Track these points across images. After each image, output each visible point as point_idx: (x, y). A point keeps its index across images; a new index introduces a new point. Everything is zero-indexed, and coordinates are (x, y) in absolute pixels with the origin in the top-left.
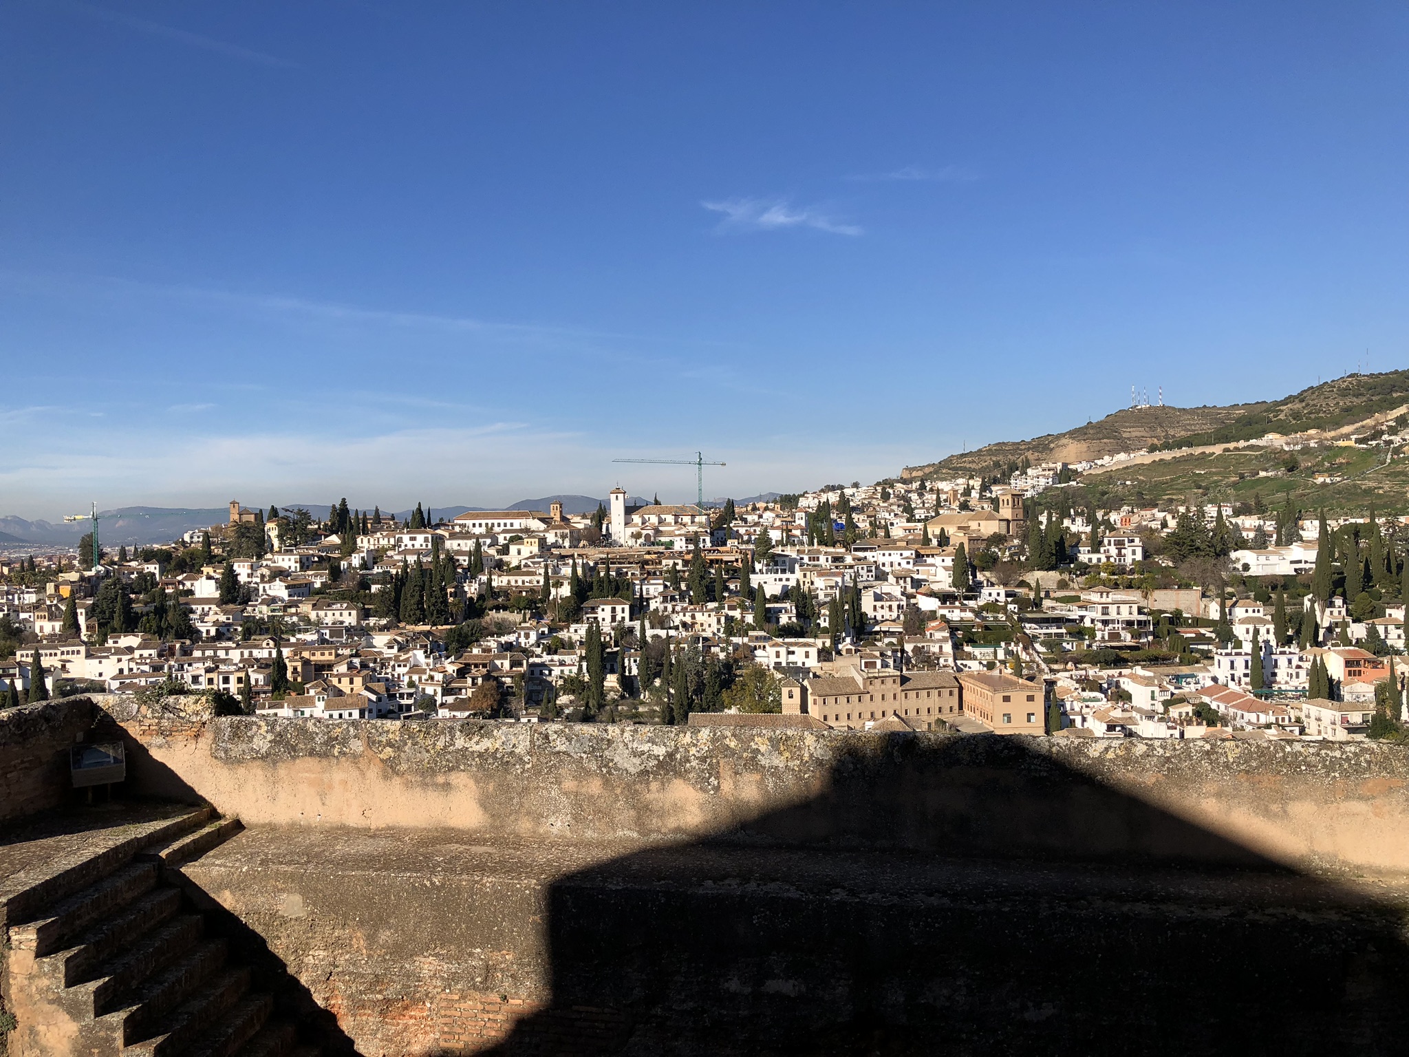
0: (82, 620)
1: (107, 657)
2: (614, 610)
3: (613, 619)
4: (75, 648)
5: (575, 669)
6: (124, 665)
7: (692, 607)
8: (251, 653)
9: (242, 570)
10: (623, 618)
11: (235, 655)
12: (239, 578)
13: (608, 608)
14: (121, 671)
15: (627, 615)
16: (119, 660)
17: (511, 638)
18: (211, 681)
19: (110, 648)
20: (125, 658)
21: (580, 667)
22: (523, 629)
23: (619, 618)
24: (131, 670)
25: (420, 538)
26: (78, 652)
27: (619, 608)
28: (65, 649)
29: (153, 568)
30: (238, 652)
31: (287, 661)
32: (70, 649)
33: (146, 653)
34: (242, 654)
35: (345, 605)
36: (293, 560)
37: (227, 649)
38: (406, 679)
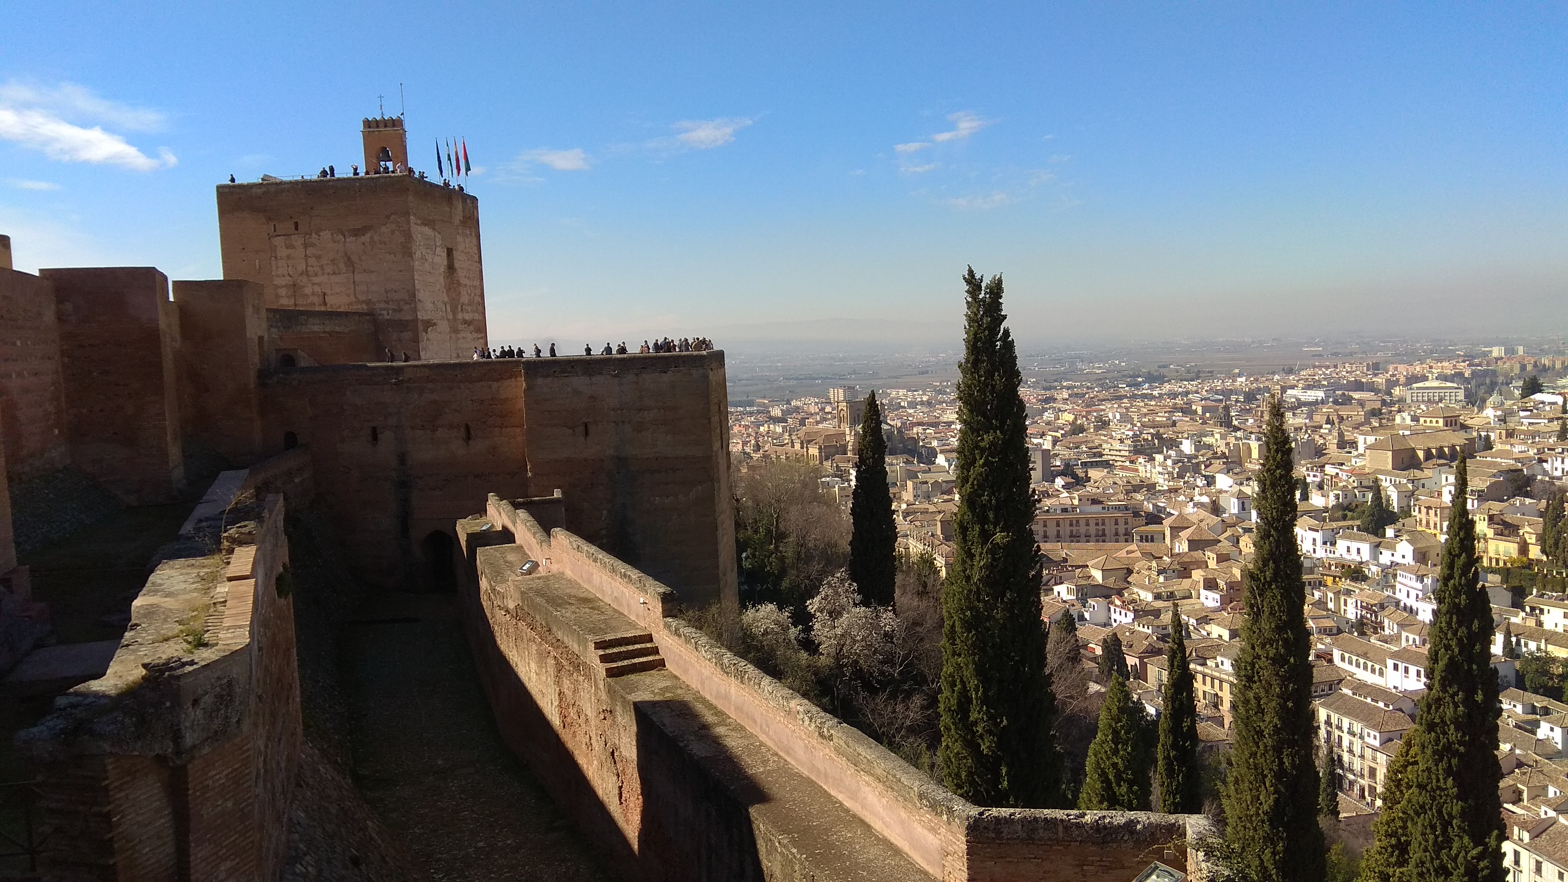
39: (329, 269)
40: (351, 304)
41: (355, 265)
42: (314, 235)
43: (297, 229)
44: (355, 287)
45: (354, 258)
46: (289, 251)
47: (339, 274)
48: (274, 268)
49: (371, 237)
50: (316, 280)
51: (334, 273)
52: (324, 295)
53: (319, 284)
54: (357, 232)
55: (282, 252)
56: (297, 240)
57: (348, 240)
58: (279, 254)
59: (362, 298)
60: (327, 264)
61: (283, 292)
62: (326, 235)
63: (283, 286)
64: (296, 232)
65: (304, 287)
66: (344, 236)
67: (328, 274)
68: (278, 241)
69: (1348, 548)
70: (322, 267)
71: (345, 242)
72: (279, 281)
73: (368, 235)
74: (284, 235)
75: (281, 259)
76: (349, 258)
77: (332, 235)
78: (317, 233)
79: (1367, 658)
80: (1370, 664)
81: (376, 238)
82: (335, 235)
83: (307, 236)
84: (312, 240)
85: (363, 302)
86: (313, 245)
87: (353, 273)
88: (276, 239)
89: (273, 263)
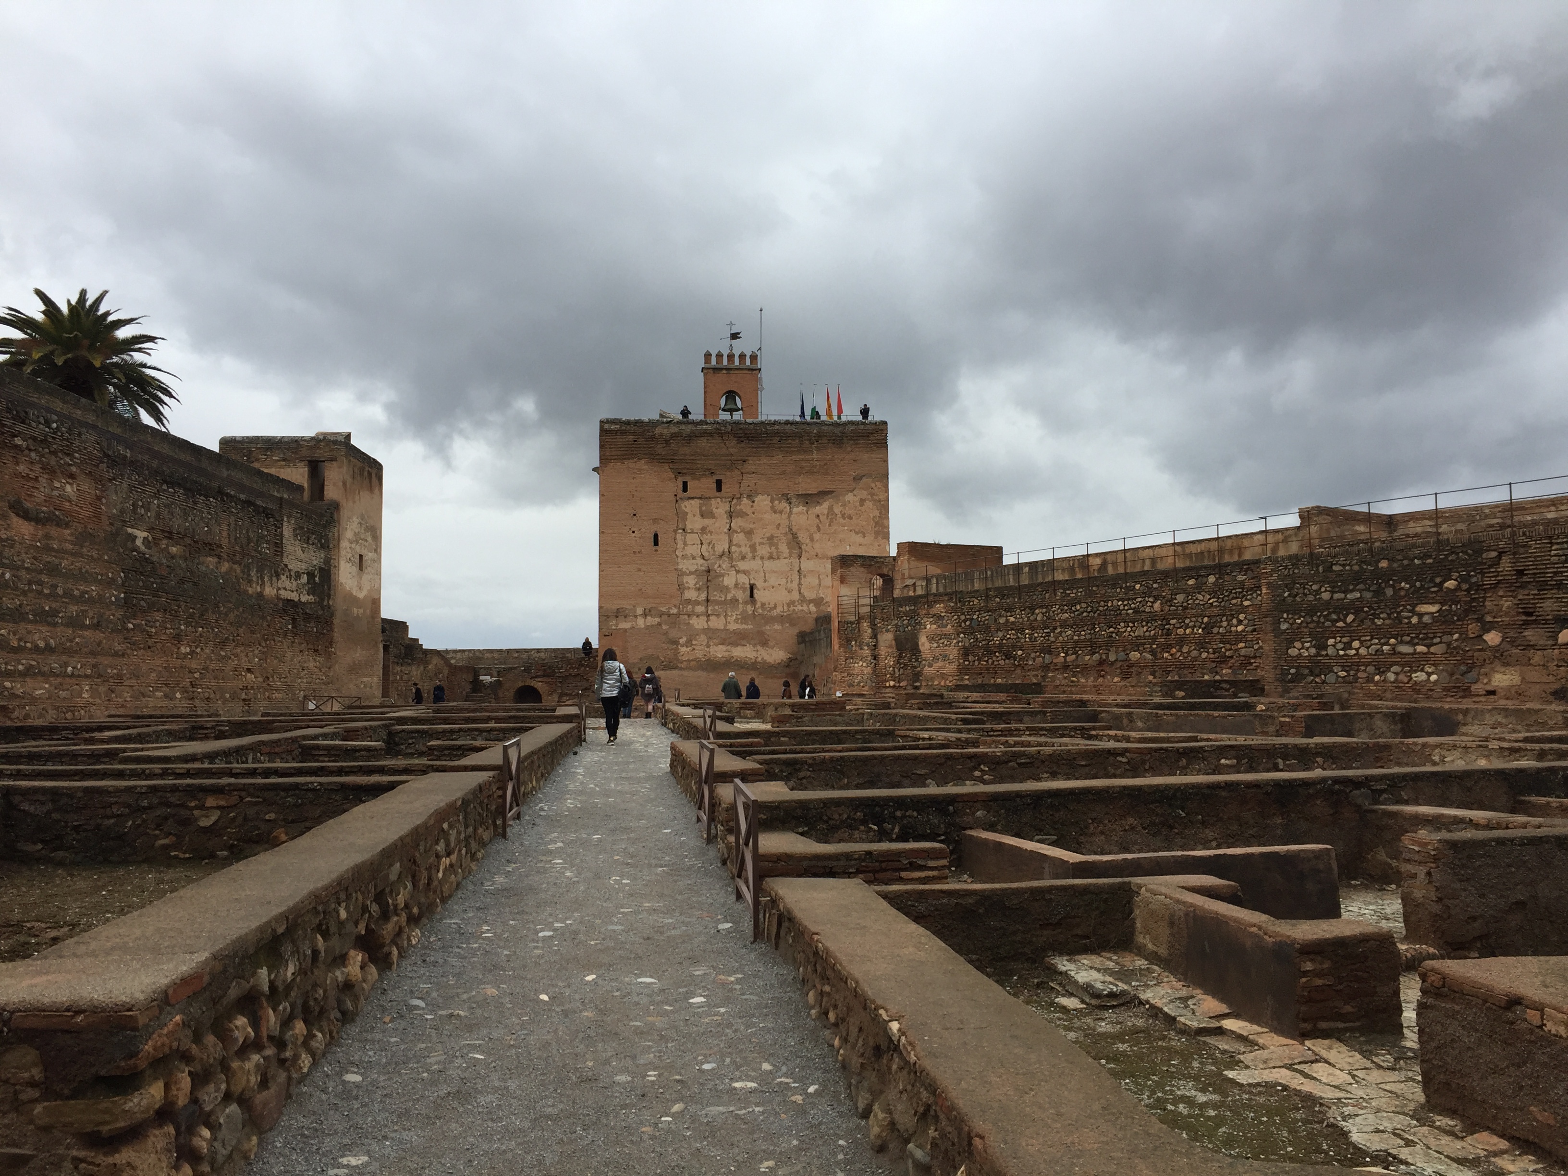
39: (763, 550)
40: (792, 603)
41: (803, 547)
42: (745, 501)
43: (719, 488)
44: (800, 578)
45: (803, 537)
46: (707, 522)
47: (779, 558)
48: (680, 544)
49: (831, 509)
50: (742, 565)
51: (771, 557)
52: (752, 588)
53: (745, 572)
54: (808, 499)
55: (695, 522)
56: (720, 507)
57: (795, 510)
58: (689, 527)
59: (809, 595)
60: (761, 544)
61: (690, 581)
62: (763, 501)
63: (691, 573)
64: (718, 494)
65: (723, 575)
66: (790, 503)
67: (762, 558)
68: (691, 507)
70: (753, 548)
71: (791, 512)
72: (685, 565)
73: (826, 505)
74: (700, 498)
75: (692, 532)
76: (795, 536)
77: (772, 501)
78: (749, 497)
81: (837, 510)
82: (777, 502)
83: (735, 501)
84: (742, 507)
85: (811, 601)
86: (742, 514)
87: (800, 557)
88: (686, 503)
89: (679, 536)
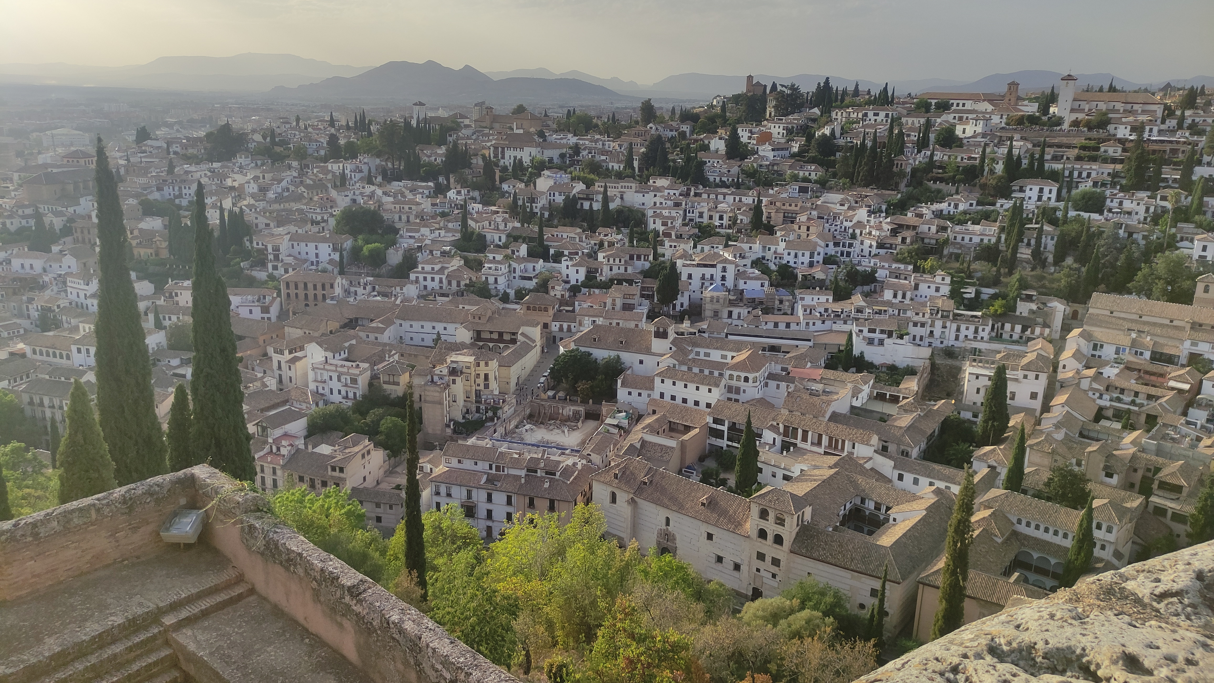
0: (636, 164)
1: (648, 193)
2: (1041, 190)
3: (1040, 198)
4: (630, 185)
5: (994, 240)
6: (658, 200)
7: (1122, 194)
8: (740, 199)
9: (744, 135)
10: (1049, 199)
11: (730, 199)
12: (742, 139)
13: (1036, 189)
14: (655, 204)
15: (1054, 196)
16: (655, 196)
17: (943, 206)
18: (711, 217)
19: (651, 186)
20: (658, 194)
21: (999, 238)
22: (953, 200)
23: (1045, 198)
24: (661, 203)
25: (882, 114)
26: (631, 188)
27: (1046, 190)
28: (623, 184)
29: (686, 128)
30: (732, 197)
31: (764, 209)
32: (626, 184)
33: (672, 192)
34: (735, 199)
35: (813, 167)
36: (781, 128)
37: (725, 195)
38: (851, 231)
69: (22, 264)
79: (55, 348)
80: (58, 352)
